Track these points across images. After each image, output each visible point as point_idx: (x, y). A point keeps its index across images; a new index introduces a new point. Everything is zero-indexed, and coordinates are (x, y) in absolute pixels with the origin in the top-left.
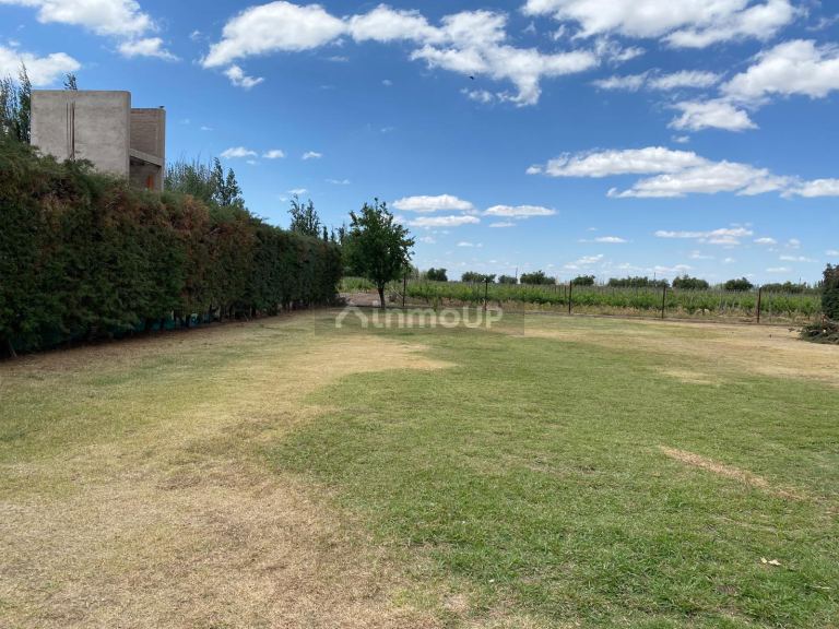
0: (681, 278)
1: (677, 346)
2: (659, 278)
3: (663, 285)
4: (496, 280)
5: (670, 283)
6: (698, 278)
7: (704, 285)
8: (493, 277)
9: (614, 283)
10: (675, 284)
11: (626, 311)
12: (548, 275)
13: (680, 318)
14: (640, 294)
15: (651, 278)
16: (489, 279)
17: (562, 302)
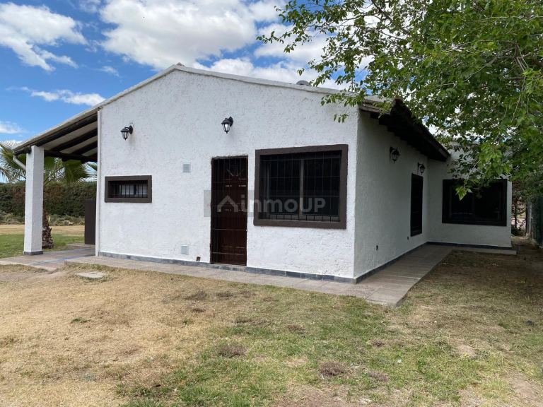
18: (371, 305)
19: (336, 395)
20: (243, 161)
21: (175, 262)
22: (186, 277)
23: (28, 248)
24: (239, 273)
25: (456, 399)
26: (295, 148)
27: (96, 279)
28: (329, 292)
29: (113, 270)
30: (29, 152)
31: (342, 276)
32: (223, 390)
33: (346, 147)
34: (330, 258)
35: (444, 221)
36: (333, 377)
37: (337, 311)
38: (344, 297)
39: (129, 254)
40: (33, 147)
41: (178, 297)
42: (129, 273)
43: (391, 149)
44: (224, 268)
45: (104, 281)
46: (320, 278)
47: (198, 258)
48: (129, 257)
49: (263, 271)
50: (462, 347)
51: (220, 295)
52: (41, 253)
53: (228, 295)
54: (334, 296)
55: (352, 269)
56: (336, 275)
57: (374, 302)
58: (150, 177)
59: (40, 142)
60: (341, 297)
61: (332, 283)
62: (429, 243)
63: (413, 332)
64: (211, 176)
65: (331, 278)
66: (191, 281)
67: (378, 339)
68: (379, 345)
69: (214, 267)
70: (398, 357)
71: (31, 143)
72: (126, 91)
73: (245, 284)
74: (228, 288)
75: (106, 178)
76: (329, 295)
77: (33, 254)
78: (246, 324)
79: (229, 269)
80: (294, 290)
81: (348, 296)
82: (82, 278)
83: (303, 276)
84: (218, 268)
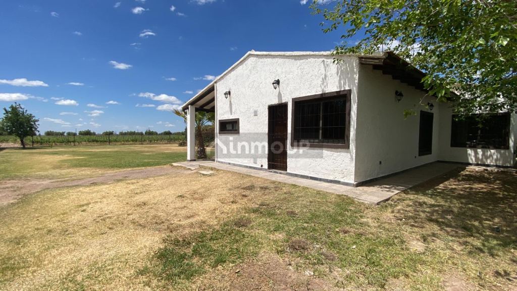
0: (148, 131)
1: (146, 149)
2: (140, 131)
3: (142, 134)
4: (65, 134)
5: (144, 133)
6: (154, 131)
7: (156, 134)
8: (64, 133)
9: (122, 134)
10: (146, 133)
11: (130, 143)
12: (92, 131)
13: (148, 144)
14: (134, 137)
15: (136, 131)
16: (62, 134)
17: (105, 141)
18: (356, 203)
19: (290, 265)
20: (285, 106)
21: (251, 167)
22: (250, 176)
23: (189, 158)
24: (282, 175)
25: (383, 286)
26: (316, 95)
27: (206, 175)
28: (330, 191)
29: (218, 170)
30: (188, 108)
31: (346, 181)
32: (220, 248)
33: (350, 91)
34: (338, 169)
35: (452, 146)
36: (295, 251)
37: (329, 204)
38: (339, 196)
39: (230, 162)
40: (189, 106)
41: (238, 187)
42: (224, 172)
43: (397, 92)
44: (275, 172)
45: (210, 176)
46: (331, 181)
47: (262, 166)
48: (229, 164)
49: (296, 175)
50: (415, 242)
51: (261, 188)
52: (195, 160)
53: (266, 188)
54: (333, 194)
55: (353, 177)
56: (342, 180)
57: (359, 201)
58: (238, 119)
59: (192, 103)
60: (337, 195)
61: (338, 185)
62: (438, 161)
63: (379, 226)
64: (267, 117)
65: (338, 182)
66: (252, 179)
67: (347, 228)
68: (346, 232)
69: (270, 172)
70: (355, 243)
71: (188, 105)
72: (227, 71)
73: (280, 183)
74: (269, 184)
75: (219, 120)
76: (330, 193)
77: (191, 161)
78: (264, 207)
79: (277, 173)
80: (308, 188)
81: (342, 195)
82: (200, 174)
83: (320, 180)
84: (271, 172)
